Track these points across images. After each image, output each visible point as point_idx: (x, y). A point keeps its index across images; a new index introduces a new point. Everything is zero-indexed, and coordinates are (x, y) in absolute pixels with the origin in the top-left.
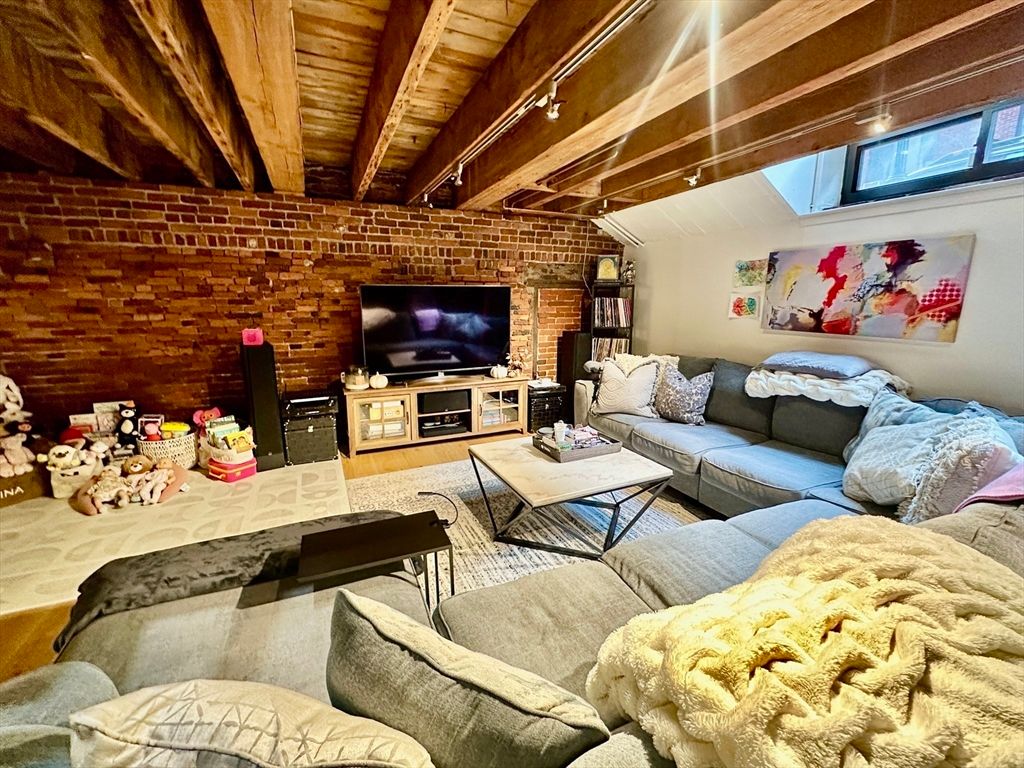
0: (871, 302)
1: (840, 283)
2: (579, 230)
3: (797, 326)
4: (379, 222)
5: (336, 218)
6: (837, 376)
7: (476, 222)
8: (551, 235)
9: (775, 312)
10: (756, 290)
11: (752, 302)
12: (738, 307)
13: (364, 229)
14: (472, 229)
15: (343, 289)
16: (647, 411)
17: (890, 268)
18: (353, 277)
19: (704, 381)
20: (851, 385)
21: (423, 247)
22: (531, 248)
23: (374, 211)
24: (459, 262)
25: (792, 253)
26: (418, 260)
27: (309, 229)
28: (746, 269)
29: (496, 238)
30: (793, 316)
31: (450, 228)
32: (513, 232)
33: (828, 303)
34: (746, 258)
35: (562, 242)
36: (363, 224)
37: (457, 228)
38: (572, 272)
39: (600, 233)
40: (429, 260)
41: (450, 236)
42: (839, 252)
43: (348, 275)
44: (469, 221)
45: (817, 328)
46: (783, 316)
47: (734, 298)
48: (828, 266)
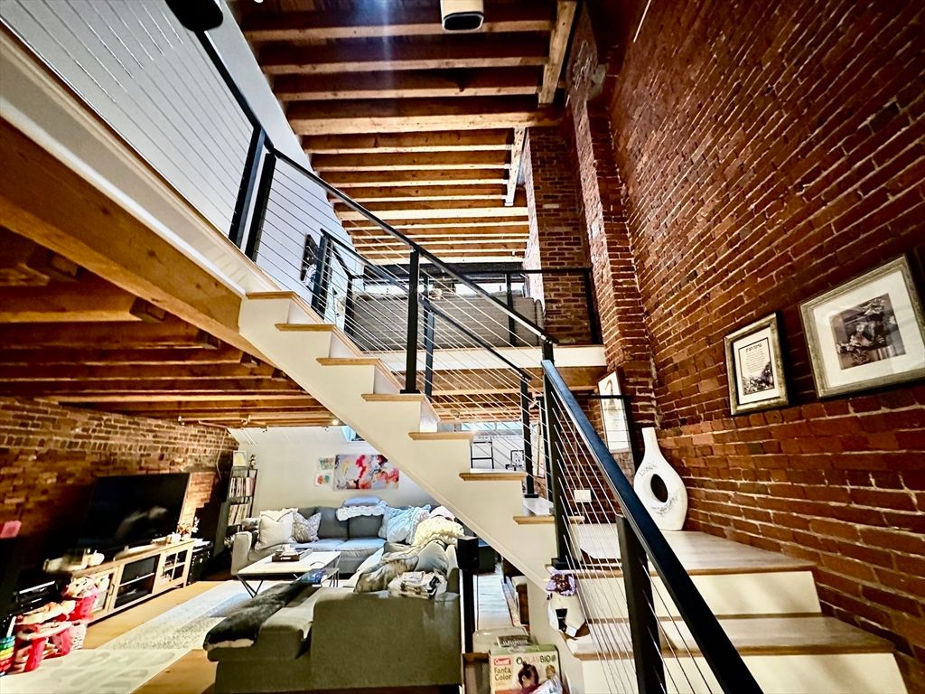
0: (375, 476)
1: (364, 469)
2: (219, 434)
3: (349, 488)
4: (106, 426)
5: (75, 422)
6: (373, 505)
7: (167, 427)
8: (205, 437)
9: (339, 481)
10: (330, 472)
11: (327, 478)
12: (320, 480)
13: (94, 431)
14: (163, 432)
15: (55, 480)
16: (291, 540)
17: (380, 464)
18: (68, 469)
19: (317, 517)
20: (377, 507)
21: (129, 444)
22: (195, 445)
23: (105, 418)
24: (149, 455)
25: (345, 456)
26: (123, 454)
27: (51, 429)
28: (324, 462)
29: (176, 439)
30: (347, 483)
31: (151, 431)
32: (186, 435)
33: (360, 477)
34: (324, 457)
35: (211, 441)
36: (94, 427)
37: (155, 431)
38: (211, 461)
39: (230, 436)
40: (131, 454)
41: (150, 437)
42: (363, 457)
43: (64, 468)
44: (163, 427)
45: (357, 488)
46: (343, 483)
47: (318, 476)
48: (360, 462)
